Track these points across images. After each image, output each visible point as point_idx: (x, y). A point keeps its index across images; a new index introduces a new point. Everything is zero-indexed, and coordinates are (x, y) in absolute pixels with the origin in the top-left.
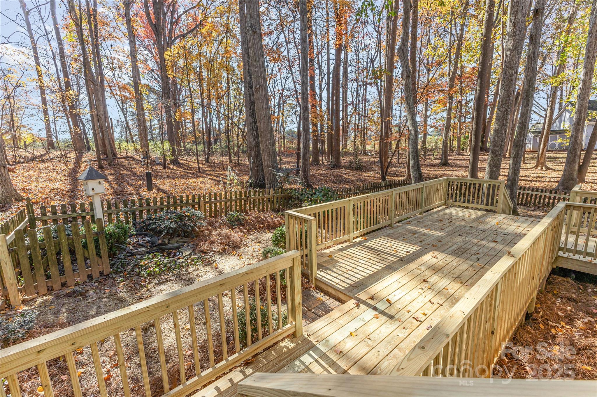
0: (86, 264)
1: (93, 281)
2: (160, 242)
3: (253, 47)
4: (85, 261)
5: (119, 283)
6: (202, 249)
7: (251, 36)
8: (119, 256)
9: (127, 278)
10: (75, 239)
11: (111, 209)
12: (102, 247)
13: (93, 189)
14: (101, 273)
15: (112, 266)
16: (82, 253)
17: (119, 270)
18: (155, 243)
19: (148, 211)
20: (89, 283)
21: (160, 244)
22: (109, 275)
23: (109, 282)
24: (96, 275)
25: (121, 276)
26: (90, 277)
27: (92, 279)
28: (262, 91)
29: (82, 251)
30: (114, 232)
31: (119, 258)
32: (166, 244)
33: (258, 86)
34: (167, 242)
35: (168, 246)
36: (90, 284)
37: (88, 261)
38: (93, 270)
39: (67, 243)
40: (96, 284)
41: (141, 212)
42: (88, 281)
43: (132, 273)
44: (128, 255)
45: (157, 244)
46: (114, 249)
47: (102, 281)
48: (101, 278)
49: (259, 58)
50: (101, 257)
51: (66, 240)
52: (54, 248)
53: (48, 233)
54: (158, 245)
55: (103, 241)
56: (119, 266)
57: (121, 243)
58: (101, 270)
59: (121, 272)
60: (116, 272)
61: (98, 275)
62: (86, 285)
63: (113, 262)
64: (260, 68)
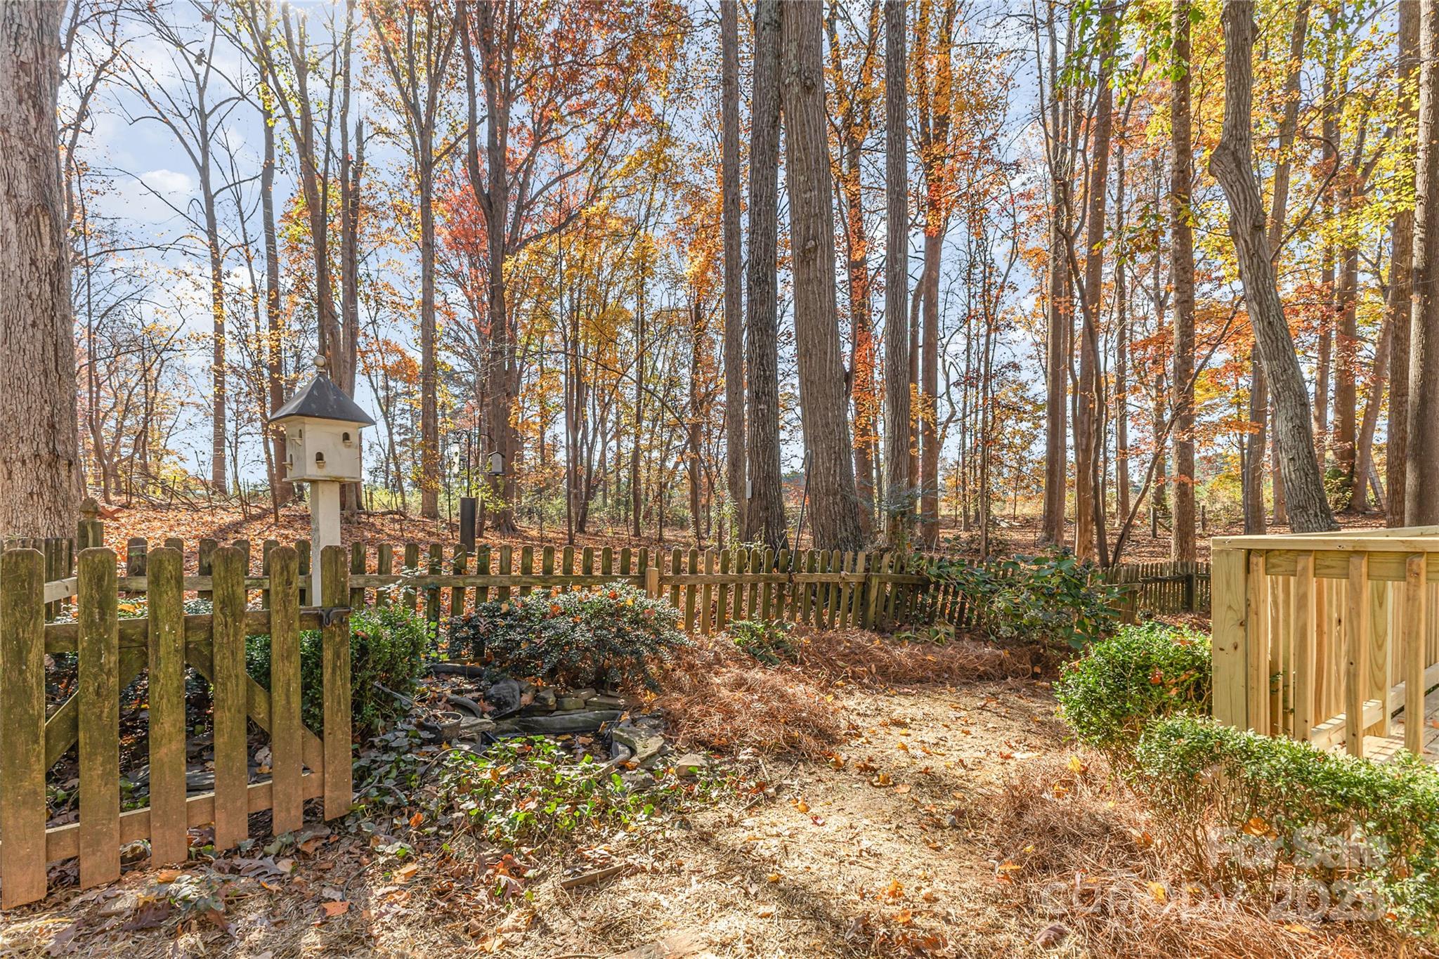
0: (253, 763)
1: (273, 848)
2: (526, 699)
3: (803, 132)
4: (251, 752)
5: (389, 866)
6: (703, 732)
7: (798, 99)
8: (389, 736)
9: (424, 845)
10: (218, 629)
11: (363, 572)
12: (333, 682)
13: (320, 457)
14: (312, 811)
15: (361, 776)
16: (242, 701)
17: (390, 801)
18: (507, 704)
19: (483, 591)
20: (250, 854)
21: (527, 711)
22: (342, 819)
23: (339, 858)
24: (287, 818)
25: (393, 831)
26: (261, 826)
27: (268, 838)
28: (822, 258)
29: (242, 687)
30: (377, 638)
31: (386, 749)
32: (548, 711)
33: (811, 244)
34: (551, 700)
35: (558, 719)
36: (256, 862)
37: (262, 755)
38: (279, 788)
39: (180, 644)
40: (285, 866)
41: (459, 592)
42: (248, 844)
43: (444, 820)
44: (425, 735)
45: (515, 708)
46: (368, 709)
47: (310, 849)
48: (309, 834)
49: (817, 161)
50: (320, 734)
51: (180, 630)
52: (114, 658)
53: (101, 579)
54: (519, 712)
55: (337, 655)
56: (389, 783)
57: (396, 687)
58: (314, 793)
59: (397, 808)
60: (378, 810)
61: (297, 813)
62: (235, 870)
63: (364, 762)
64: (820, 191)
